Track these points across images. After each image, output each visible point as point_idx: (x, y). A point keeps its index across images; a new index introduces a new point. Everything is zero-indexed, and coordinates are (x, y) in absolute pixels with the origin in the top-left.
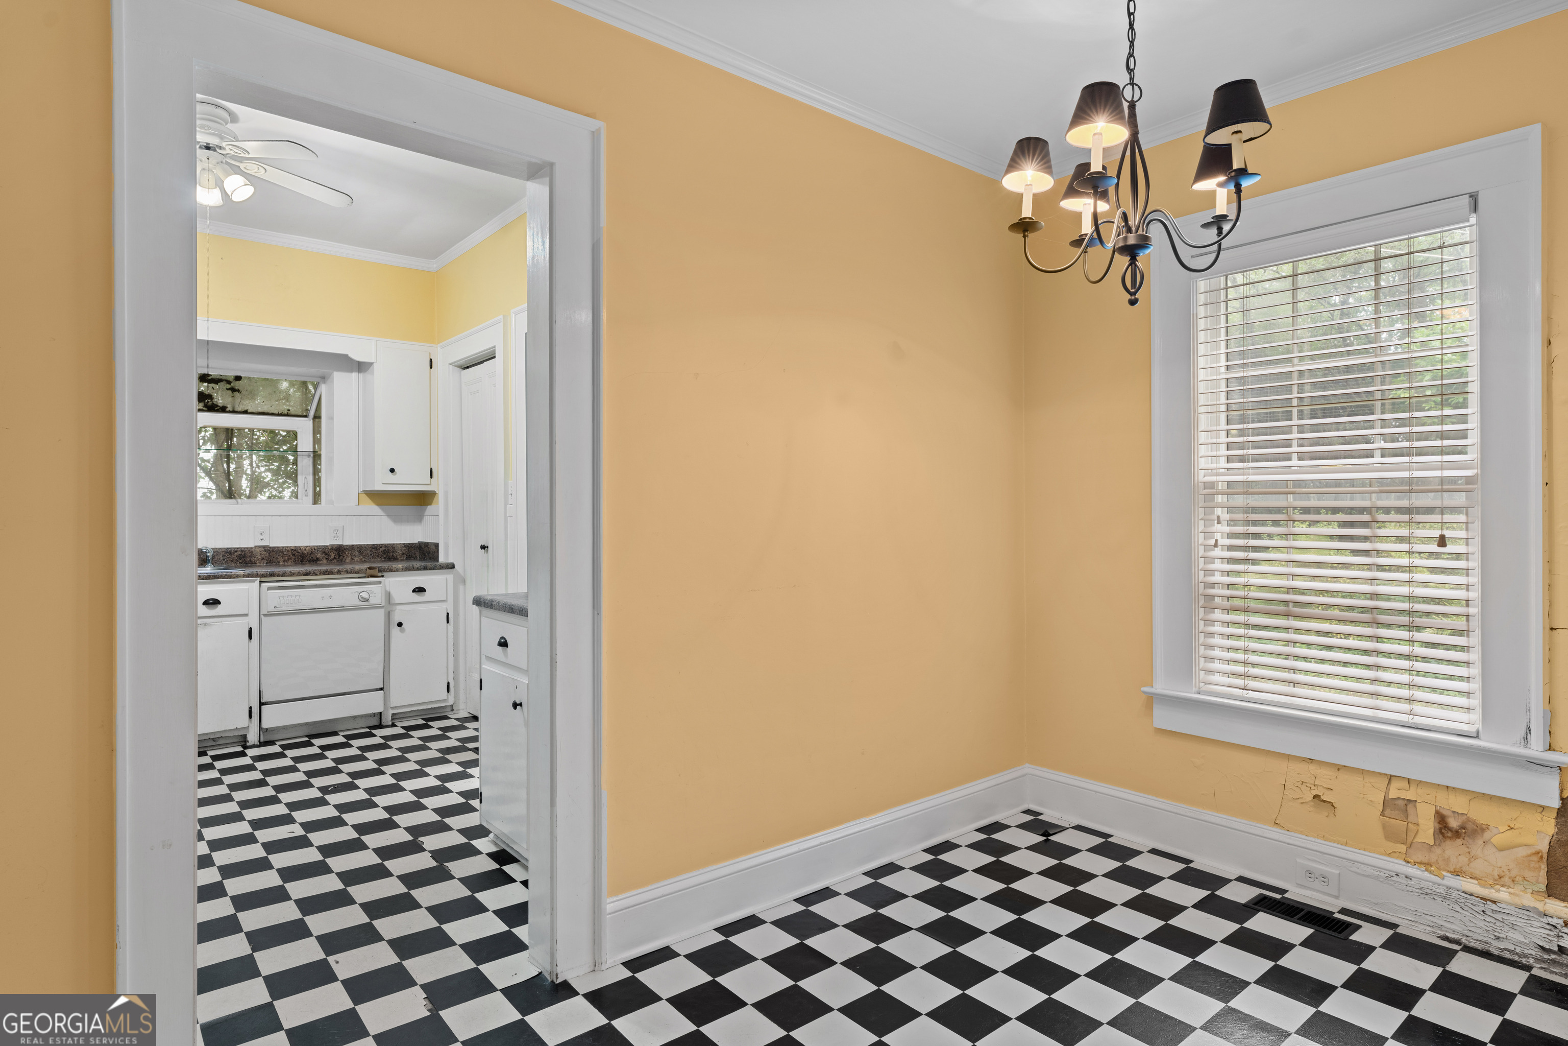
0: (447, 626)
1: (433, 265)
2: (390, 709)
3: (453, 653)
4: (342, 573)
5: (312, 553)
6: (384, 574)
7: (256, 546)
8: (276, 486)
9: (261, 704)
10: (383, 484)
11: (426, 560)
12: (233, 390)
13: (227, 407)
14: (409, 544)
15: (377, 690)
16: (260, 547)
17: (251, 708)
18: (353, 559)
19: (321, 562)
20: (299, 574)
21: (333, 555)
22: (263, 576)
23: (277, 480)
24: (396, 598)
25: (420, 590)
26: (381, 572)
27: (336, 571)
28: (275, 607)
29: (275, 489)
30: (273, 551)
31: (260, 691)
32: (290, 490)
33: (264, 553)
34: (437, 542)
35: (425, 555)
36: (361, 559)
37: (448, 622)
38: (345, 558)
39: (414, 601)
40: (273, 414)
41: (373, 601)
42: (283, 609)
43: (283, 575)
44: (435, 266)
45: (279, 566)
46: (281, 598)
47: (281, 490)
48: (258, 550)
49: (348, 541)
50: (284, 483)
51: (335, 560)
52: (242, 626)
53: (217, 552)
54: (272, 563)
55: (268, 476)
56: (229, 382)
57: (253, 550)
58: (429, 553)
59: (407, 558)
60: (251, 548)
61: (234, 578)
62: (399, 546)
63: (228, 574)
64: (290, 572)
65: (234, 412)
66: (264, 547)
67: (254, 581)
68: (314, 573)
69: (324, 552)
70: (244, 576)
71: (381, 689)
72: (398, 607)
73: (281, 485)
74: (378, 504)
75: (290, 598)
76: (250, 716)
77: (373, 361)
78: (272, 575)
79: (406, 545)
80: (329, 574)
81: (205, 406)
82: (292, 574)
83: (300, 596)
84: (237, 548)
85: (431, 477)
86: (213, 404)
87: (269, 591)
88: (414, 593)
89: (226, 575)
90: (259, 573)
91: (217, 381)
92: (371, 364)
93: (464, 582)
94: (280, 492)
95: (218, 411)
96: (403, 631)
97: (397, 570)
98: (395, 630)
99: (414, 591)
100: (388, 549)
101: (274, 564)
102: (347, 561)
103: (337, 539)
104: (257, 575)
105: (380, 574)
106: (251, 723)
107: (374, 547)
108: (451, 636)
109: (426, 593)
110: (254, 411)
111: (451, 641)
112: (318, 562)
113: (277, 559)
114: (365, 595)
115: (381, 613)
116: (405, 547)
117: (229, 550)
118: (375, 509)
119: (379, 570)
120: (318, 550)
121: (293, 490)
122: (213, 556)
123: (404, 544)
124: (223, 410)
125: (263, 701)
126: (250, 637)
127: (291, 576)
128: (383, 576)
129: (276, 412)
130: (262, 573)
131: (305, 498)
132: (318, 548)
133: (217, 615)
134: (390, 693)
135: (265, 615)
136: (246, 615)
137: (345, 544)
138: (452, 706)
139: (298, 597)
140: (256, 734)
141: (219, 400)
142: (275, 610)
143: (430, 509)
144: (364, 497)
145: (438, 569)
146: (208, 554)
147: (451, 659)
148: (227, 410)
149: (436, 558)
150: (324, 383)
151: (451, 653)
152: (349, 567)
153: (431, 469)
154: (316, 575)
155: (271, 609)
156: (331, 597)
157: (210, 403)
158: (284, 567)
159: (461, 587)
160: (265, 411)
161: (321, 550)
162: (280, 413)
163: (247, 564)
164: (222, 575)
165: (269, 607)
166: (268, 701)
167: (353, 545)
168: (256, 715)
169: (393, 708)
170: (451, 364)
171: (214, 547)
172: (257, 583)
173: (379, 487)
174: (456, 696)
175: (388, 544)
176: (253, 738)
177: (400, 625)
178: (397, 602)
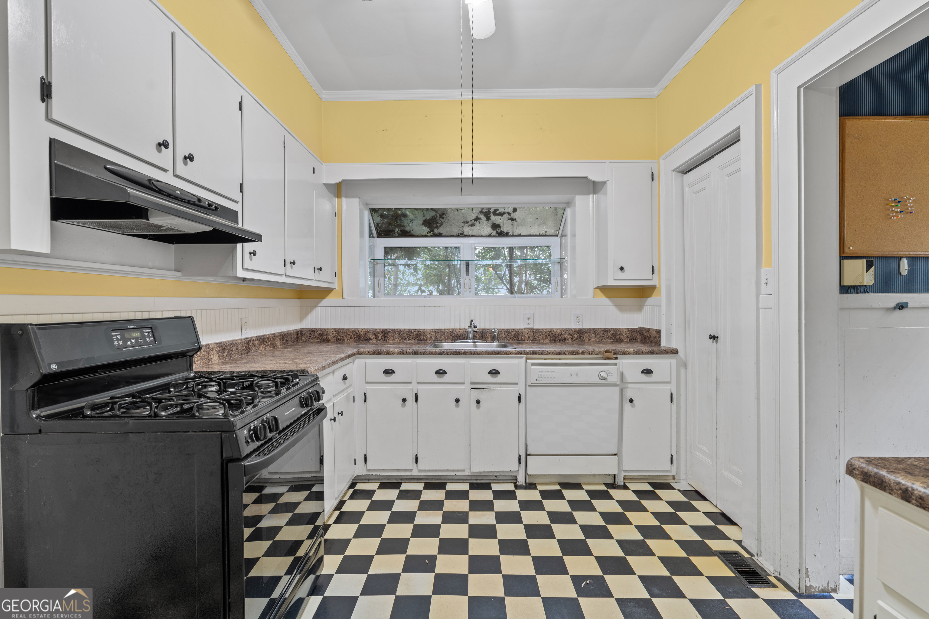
0: (671, 405)
1: (654, 92)
2: (622, 471)
3: (675, 429)
4: (585, 354)
5: (561, 334)
6: (618, 356)
7: (525, 328)
8: (539, 289)
9: (527, 455)
10: (614, 280)
11: (647, 343)
12: (512, 219)
13: (509, 233)
14: (632, 329)
15: (612, 455)
16: (527, 328)
17: (520, 456)
18: (590, 340)
19: (568, 341)
20: (553, 353)
21: (576, 336)
22: (528, 354)
23: (540, 285)
24: (629, 377)
25: (647, 372)
26: (616, 354)
27: (580, 352)
28: (537, 380)
29: (539, 290)
30: (536, 332)
31: (526, 444)
32: (547, 290)
33: (530, 333)
34: (660, 329)
35: (645, 338)
36: (596, 340)
37: (672, 401)
38: (584, 338)
39: (643, 381)
40: (536, 236)
41: (611, 379)
42: (542, 382)
43: (542, 354)
44: (656, 92)
45: (540, 344)
46: (541, 373)
47: (542, 290)
48: (526, 331)
49: (586, 325)
50: (543, 286)
51: (578, 340)
52: (514, 391)
53: (501, 331)
54: (535, 340)
55: (535, 283)
56: (509, 214)
57: (523, 331)
58: (650, 337)
59: (630, 340)
60: (522, 329)
61: (508, 354)
62: (624, 331)
63: (504, 351)
64: (547, 352)
65: (513, 236)
66: (530, 329)
67: (522, 358)
68: (564, 353)
69: (570, 334)
70: (516, 353)
71: (616, 455)
72: (630, 385)
73: (542, 288)
74: (608, 297)
75: (547, 373)
76: (520, 463)
77: (606, 180)
78: (534, 353)
79: (629, 330)
80: (575, 355)
81: (497, 233)
82: (548, 353)
83: (554, 372)
84: (514, 329)
85: (653, 274)
86: (501, 231)
87: (532, 367)
88: (643, 374)
89: (503, 352)
90: (525, 351)
91: (502, 214)
92: (604, 183)
93: (685, 366)
94: (541, 292)
95: (504, 236)
96: (633, 406)
97: (629, 354)
98: (627, 405)
99: (643, 372)
100: (616, 333)
101: (537, 341)
102: (586, 341)
103: (579, 324)
104: (524, 353)
105: (615, 356)
106: (520, 468)
107: (606, 331)
108: (674, 414)
109: (653, 374)
110: (525, 234)
111: (674, 419)
112: (566, 341)
113: (538, 338)
114: (604, 374)
115: (617, 389)
116: (629, 331)
117: (508, 330)
118: (606, 301)
119: (614, 353)
120: (565, 332)
121: (548, 290)
122: (498, 335)
123: (628, 329)
124: (507, 235)
125: (528, 453)
126: (519, 401)
127: (547, 354)
128: (616, 358)
129: (538, 234)
130: (527, 351)
131: (556, 293)
132: (566, 330)
133: (497, 382)
134: (622, 458)
135: (529, 386)
136: (517, 384)
137: (584, 328)
138: (674, 476)
139: (553, 373)
140: (523, 477)
141: (505, 229)
142: (537, 382)
143: (650, 301)
144: (598, 291)
145: (664, 354)
146: (495, 333)
147: (674, 435)
148: (509, 234)
149: (658, 343)
150: (569, 207)
151: (674, 429)
152: (590, 348)
153: (653, 266)
154: (566, 355)
155: (534, 381)
156: (577, 374)
157: (499, 231)
158: (543, 346)
159: (683, 371)
160: (532, 234)
161: (567, 332)
162: (540, 234)
163: (519, 341)
164: (500, 352)
165: (532, 380)
166: (532, 453)
167: (590, 329)
168: (523, 462)
169: (625, 471)
170: (673, 171)
171: (499, 328)
172: (524, 359)
173: (611, 282)
174: (678, 467)
175: (616, 329)
176: (521, 481)
177: (631, 401)
178: (629, 381)
